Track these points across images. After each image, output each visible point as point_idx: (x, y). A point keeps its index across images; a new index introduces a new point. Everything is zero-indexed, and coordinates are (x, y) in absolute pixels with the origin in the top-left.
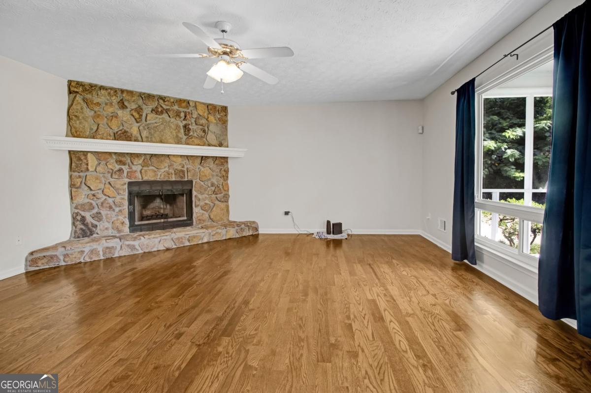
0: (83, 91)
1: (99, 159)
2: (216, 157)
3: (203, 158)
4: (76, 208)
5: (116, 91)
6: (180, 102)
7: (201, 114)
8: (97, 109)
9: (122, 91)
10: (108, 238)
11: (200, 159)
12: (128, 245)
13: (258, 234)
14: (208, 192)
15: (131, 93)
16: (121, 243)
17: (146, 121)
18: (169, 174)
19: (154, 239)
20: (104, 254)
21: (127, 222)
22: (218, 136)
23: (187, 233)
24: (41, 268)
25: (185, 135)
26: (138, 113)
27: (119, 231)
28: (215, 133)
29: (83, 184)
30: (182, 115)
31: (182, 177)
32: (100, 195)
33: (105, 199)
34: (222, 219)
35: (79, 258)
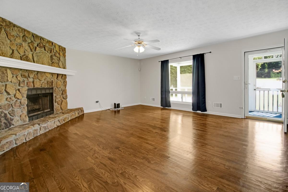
0: (6, 26)
1: (12, 74)
2: (63, 75)
5: (22, 30)
6: (49, 42)
7: (57, 50)
8: (12, 39)
9: (25, 30)
11: (57, 75)
12: (44, 127)
13: (84, 113)
14: (60, 94)
15: (29, 32)
16: (39, 127)
17: (35, 51)
18: (45, 84)
19: (52, 122)
20: (34, 134)
25: (51, 61)
26: (33, 46)
28: (62, 62)
29: (4, 91)
30: (50, 50)
31: (50, 86)
32: (13, 98)
33: (16, 101)
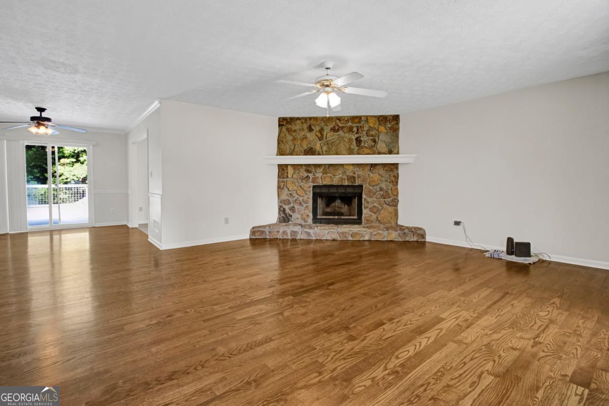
0: (287, 124)
1: (294, 169)
2: (385, 164)
3: (373, 166)
4: (281, 202)
5: (306, 120)
6: (353, 119)
7: (372, 126)
8: (294, 134)
9: (310, 118)
10: (295, 225)
11: (370, 166)
12: (306, 232)
13: (425, 242)
14: (377, 196)
15: (316, 119)
17: (326, 139)
18: (342, 180)
19: (324, 231)
20: (291, 235)
21: (311, 215)
22: (387, 144)
23: (351, 229)
24: (257, 237)
25: (357, 146)
26: (321, 133)
27: (305, 221)
28: (384, 141)
29: (285, 187)
30: (355, 129)
31: (353, 182)
32: (295, 195)
33: (298, 198)
34: (390, 222)
35: (277, 236)
